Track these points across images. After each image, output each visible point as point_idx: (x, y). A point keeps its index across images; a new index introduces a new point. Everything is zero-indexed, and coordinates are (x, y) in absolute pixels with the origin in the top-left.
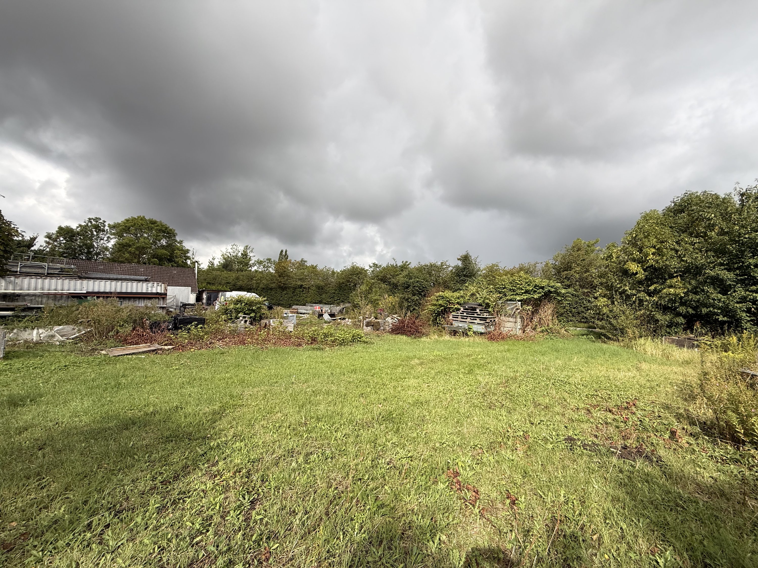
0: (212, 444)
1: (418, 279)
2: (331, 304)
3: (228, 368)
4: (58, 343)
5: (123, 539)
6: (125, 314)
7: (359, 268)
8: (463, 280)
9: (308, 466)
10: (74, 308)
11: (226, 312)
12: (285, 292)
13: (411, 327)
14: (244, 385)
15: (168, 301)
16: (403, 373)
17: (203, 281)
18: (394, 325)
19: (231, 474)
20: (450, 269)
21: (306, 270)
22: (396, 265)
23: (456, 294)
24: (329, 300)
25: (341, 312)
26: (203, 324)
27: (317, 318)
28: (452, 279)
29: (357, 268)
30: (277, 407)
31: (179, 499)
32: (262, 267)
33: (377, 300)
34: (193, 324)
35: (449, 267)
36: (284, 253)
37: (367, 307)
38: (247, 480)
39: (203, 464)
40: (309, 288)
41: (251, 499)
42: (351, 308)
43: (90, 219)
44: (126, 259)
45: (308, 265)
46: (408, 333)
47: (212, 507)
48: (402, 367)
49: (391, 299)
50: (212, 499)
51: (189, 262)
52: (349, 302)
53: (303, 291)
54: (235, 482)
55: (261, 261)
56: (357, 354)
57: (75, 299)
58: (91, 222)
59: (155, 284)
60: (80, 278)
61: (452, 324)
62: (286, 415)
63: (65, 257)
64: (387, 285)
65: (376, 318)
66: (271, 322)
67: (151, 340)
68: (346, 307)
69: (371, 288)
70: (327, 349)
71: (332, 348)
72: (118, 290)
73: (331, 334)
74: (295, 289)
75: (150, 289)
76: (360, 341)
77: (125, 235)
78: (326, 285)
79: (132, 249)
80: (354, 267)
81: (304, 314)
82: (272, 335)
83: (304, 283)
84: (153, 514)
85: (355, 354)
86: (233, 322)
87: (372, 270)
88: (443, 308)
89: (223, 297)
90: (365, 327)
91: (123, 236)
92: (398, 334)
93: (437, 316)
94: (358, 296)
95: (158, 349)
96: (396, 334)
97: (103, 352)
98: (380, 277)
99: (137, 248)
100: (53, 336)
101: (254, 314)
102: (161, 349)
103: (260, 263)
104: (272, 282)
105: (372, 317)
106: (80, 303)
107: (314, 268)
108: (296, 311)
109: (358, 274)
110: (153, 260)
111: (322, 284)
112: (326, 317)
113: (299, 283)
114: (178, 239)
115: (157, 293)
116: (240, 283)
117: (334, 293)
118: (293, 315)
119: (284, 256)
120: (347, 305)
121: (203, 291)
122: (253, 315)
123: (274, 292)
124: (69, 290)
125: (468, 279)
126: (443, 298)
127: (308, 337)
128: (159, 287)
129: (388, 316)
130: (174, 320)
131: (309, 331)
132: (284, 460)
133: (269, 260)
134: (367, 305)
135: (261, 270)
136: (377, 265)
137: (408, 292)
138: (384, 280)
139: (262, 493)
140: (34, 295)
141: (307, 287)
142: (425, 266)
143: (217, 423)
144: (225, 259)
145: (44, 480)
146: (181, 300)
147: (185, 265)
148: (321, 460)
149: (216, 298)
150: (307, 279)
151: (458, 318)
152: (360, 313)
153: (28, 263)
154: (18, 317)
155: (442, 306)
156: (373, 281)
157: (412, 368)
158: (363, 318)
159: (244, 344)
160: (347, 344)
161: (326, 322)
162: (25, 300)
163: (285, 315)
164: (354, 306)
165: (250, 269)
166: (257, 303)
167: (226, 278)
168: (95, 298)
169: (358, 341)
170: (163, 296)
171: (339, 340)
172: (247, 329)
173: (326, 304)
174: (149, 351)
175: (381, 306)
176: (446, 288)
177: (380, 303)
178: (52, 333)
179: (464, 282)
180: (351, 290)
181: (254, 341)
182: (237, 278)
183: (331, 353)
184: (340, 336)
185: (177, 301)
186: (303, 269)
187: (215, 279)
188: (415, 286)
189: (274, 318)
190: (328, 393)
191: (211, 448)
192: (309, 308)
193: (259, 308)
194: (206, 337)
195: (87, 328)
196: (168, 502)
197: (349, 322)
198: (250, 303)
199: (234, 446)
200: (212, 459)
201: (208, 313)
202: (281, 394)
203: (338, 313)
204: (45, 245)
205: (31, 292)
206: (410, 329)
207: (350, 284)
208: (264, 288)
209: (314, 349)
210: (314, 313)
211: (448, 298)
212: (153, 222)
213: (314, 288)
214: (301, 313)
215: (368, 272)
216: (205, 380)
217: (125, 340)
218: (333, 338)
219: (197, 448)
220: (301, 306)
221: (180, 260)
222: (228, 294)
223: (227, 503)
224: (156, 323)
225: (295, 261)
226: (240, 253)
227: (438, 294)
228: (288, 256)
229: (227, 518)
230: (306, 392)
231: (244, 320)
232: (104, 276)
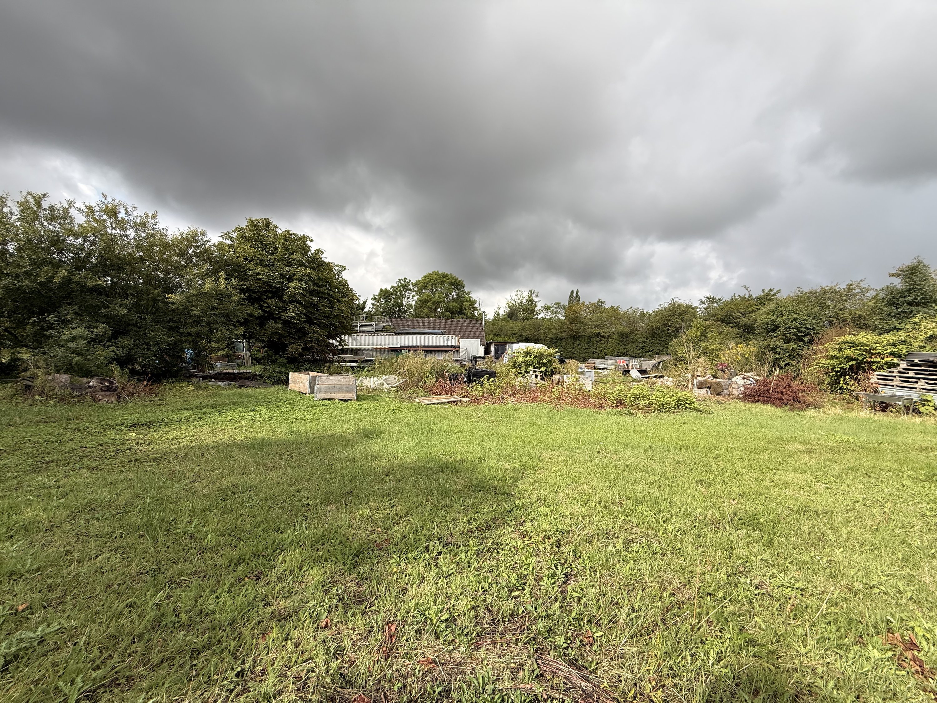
0: (517, 502)
1: (795, 316)
2: (640, 357)
3: (523, 426)
4: (386, 390)
5: (452, 569)
6: (429, 366)
7: (682, 305)
8: (904, 312)
9: (630, 556)
10: (394, 361)
11: (515, 365)
12: (578, 343)
13: (782, 392)
14: (542, 446)
15: (461, 354)
16: (770, 460)
17: (490, 333)
18: (748, 388)
19: (540, 539)
20: (871, 294)
21: (604, 314)
22: (750, 296)
23: (890, 338)
24: (638, 352)
25: (656, 367)
26: (494, 377)
27: (621, 375)
28: (874, 311)
29: (680, 305)
30: (582, 477)
31: (494, 549)
32: (550, 313)
33: (717, 350)
34: (485, 377)
35: (868, 290)
36: (575, 295)
37: (699, 361)
38: (557, 549)
39: (511, 521)
40: (608, 336)
41: (564, 572)
42: (671, 363)
43: (400, 280)
44: (426, 315)
45: (607, 307)
46: (777, 402)
47: (525, 567)
48: (769, 451)
49: (741, 348)
50: (524, 559)
51: (476, 313)
52: (668, 354)
53: (601, 340)
54: (545, 549)
55: (549, 307)
56: (686, 425)
57: (393, 353)
58: (400, 283)
59: (450, 337)
60: (396, 334)
61: (876, 391)
62: (595, 489)
63: (384, 316)
64: (732, 327)
65: (715, 377)
66: (565, 378)
67: (451, 392)
68: (663, 361)
69: (704, 334)
70: (640, 415)
71: (647, 414)
72: (423, 344)
73: (644, 396)
74: (590, 338)
75: (446, 342)
76: (690, 409)
77: (424, 291)
78: (632, 332)
79: (429, 304)
80: (674, 305)
81: (603, 369)
82: (567, 393)
83: (601, 331)
84: (474, 555)
85: (683, 426)
86: (523, 377)
87: (705, 306)
88: (854, 362)
89: (510, 349)
90: (695, 389)
91: (423, 292)
92: (756, 402)
93: (841, 376)
94: (683, 346)
95: (458, 401)
96: (753, 402)
97: (417, 400)
98: (719, 317)
99: (434, 303)
100: (383, 384)
101: (545, 368)
102: (460, 401)
103: (547, 308)
104: (562, 330)
105: (708, 376)
106: (397, 356)
107: (615, 310)
108: (594, 365)
109: (681, 314)
110: (446, 313)
111: (627, 330)
112: (634, 373)
113: (596, 331)
114: (466, 289)
115: (452, 347)
116: (526, 333)
117: (645, 342)
118: (590, 370)
119: (574, 298)
120: (665, 358)
121: (491, 343)
122: (543, 369)
123: (564, 343)
124: (389, 345)
125: (920, 308)
126: (853, 345)
127: (612, 398)
128: (453, 340)
129: (737, 375)
130: (468, 373)
131: (612, 390)
132: (598, 539)
133: (558, 304)
134: (698, 357)
135: (548, 317)
136: (713, 299)
137: (776, 337)
138: (726, 320)
139: (576, 570)
140: (368, 350)
141: (606, 335)
142: (810, 293)
143: (520, 482)
144: (509, 307)
145: (393, 501)
146: (472, 353)
147: (473, 317)
148: (646, 552)
149: (503, 351)
150: (605, 325)
151: (892, 380)
152: (686, 369)
153: (363, 323)
154: (360, 367)
155: (852, 359)
156: (707, 322)
157: (790, 456)
158: (693, 376)
159: (537, 401)
160: (669, 411)
161: (634, 381)
162: (363, 354)
163: (580, 370)
164: (676, 359)
165: (536, 316)
166: (547, 356)
167: (512, 328)
168: (407, 351)
169: (687, 407)
170: (456, 349)
171: (656, 404)
172: (538, 385)
173: (633, 357)
174: (451, 402)
175: (724, 359)
176: (860, 328)
177: (721, 355)
178: (382, 381)
179: (909, 315)
180: (670, 337)
181: (547, 399)
182: (524, 328)
183: (646, 420)
184: (658, 399)
185: (469, 354)
186: (600, 312)
187: (501, 330)
188: (790, 328)
189: (568, 373)
190: (647, 472)
191: (517, 507)
192: (610, 362)
193: (550, 361)
194: (498, 391)
195: (403, 378)
196: (484, 548)
197: (669, 381)
198: (541, 356)
199: (539, 509)
200: (519, 518)
201: (498, 367)
202: (585, 462)
203: (652, 369)
204: (372, 306)
205: (367, 347)
206: (780, 395)
207: (668, 330)
208: (552, 339)
209: (621, 413)
210: (616, 369)
211: (867, 346)
212: (445, 276)
213: (615, 336)
214: (600, 369)
215: (698, 310)
216: (502, 436)
217: (432, 390)
218: (647, 402)
219: (504, 503)
220: (599, 360)
221: (468, 312)
222: (516, 346)
223: (539, 568)
224: (453, 375)
225: (590, 303)
226: (525, 299)
227: (842, 339)
228: (579, 298)
229: (540, 583)
230: (616, 466)
231: (535, 374)
232: (412, 331)
